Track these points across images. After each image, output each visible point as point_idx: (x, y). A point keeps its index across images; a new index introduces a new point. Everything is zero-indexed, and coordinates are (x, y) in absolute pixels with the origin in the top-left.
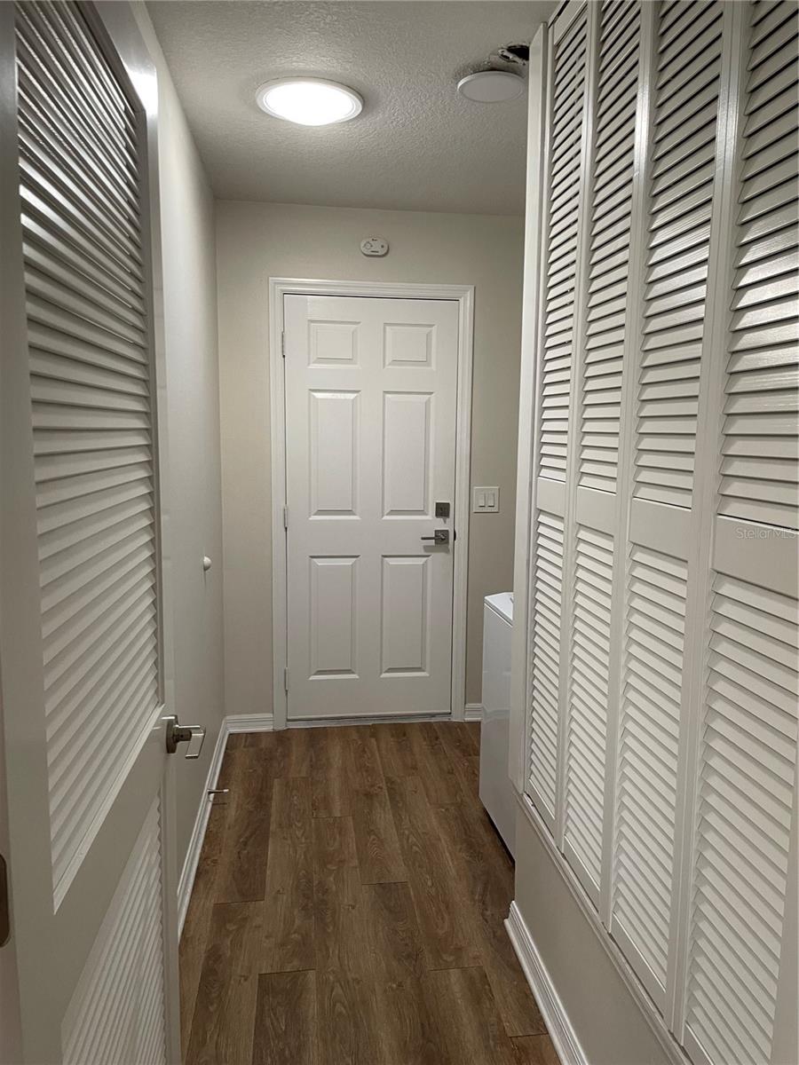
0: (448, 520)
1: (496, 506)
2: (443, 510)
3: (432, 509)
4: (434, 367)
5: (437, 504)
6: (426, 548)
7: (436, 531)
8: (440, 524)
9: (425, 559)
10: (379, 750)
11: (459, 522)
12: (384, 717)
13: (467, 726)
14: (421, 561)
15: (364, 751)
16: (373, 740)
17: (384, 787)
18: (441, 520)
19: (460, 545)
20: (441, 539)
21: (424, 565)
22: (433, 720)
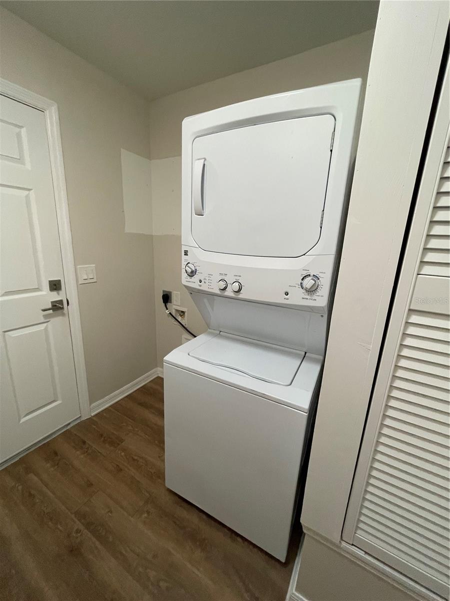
0: (60, 292)
1: (95, 278)
2: (55, 286)
3: (46, 286)
4: (28, 166)
5: (49, 281)
6: (45, 316)
7: (52, 302)
8: (55, 297)
9: (45, 324)
10: (46, 485)
11: (70, 292)
12: (29, 448)
13: (94, 418)
14: (43, 327)
15: (30, 495)
16: (32, 476)
17: (82, 527)
18: (55, 293)
19: (73, 310)
20: (57, 307)
21: (46, 329)
22: (69, 427)
